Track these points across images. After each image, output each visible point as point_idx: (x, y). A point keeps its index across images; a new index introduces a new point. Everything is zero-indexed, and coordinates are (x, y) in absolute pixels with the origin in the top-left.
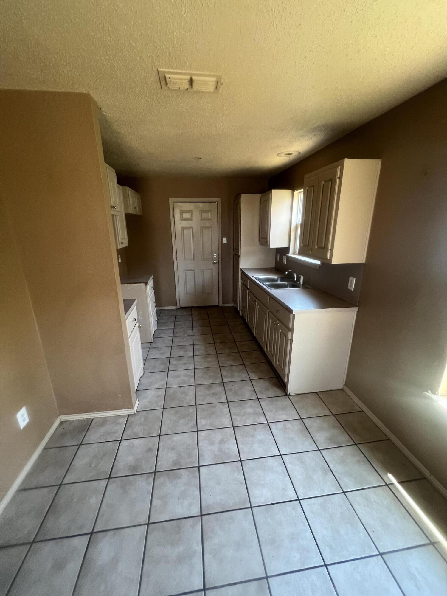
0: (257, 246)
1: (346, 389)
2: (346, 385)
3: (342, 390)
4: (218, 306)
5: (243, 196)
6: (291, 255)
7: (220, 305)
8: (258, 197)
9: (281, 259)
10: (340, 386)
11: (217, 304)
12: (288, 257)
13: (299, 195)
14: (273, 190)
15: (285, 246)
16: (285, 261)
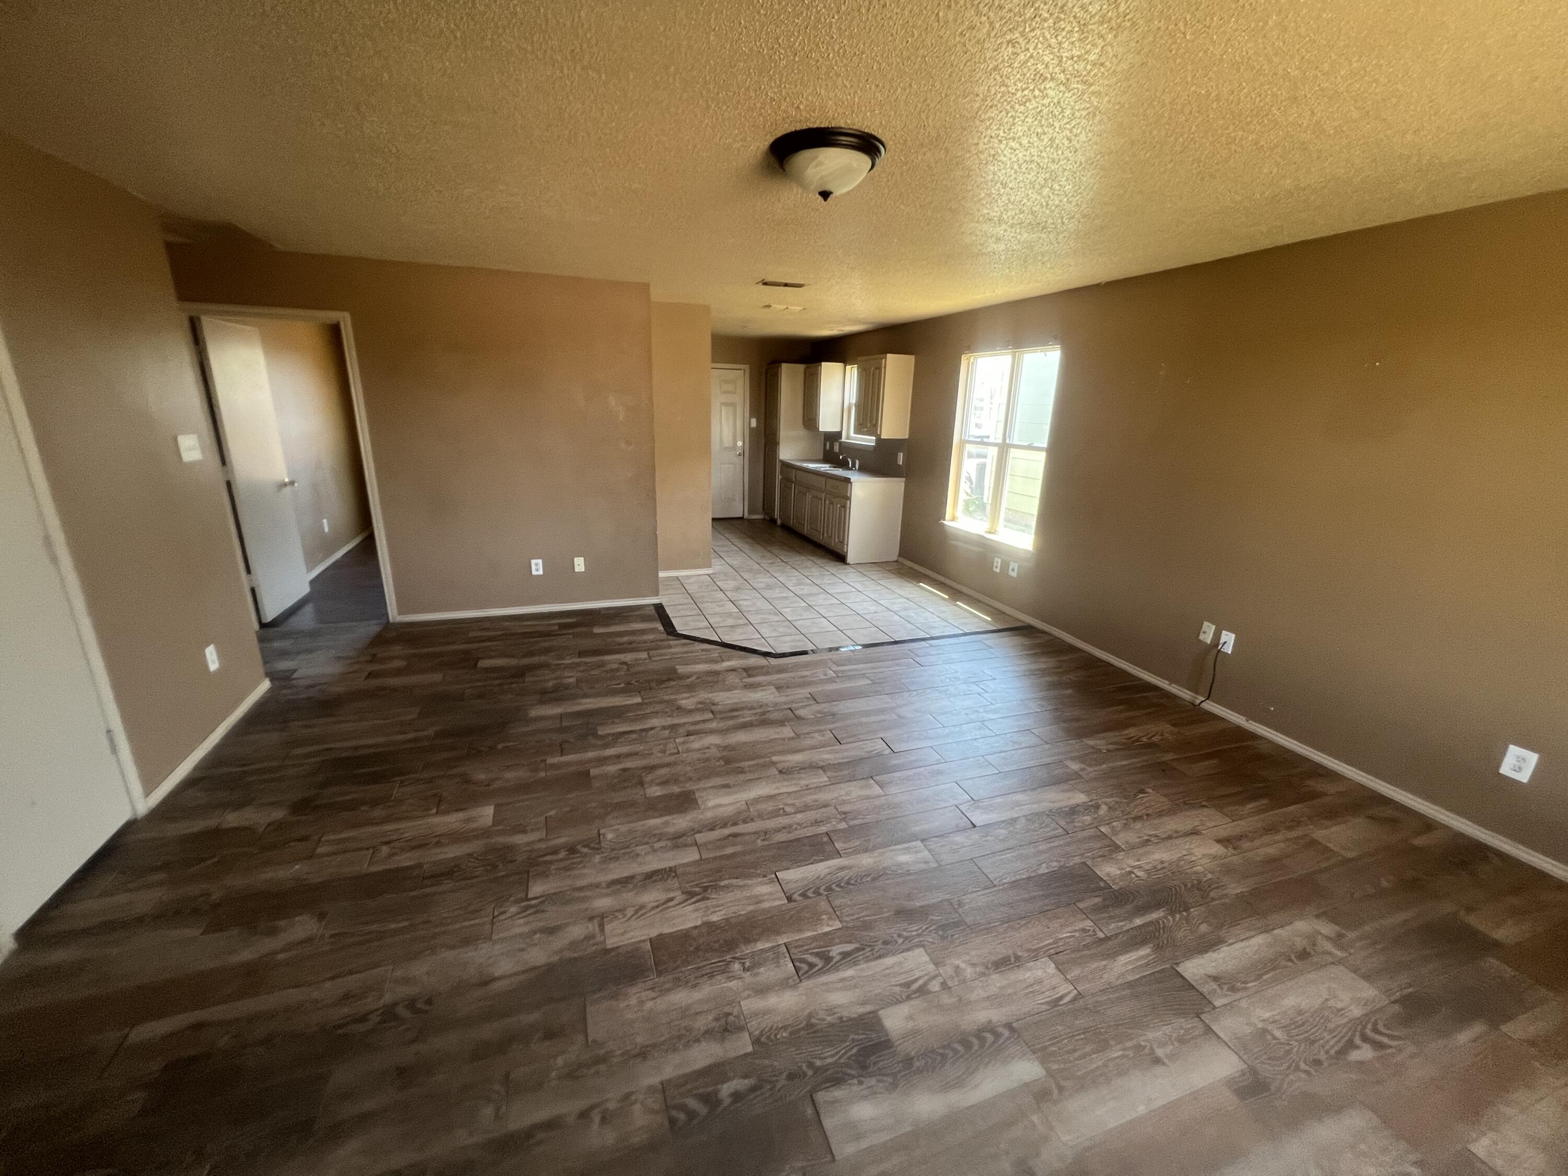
0: (802, 432)
1: (901, 560)
2: (900, 555)
3: (897, 561)
4: (742, 518)
5: (784, 366)
6: (844, 439)
7: (746, 516)
8: (801, 367)
9: (832, 446)
10: (895, 558)
11: (741, 515)
12: (841, 443)
13: (853, 371)
14: (823, 363)
15: (837, 429)
16: (836, 448)
